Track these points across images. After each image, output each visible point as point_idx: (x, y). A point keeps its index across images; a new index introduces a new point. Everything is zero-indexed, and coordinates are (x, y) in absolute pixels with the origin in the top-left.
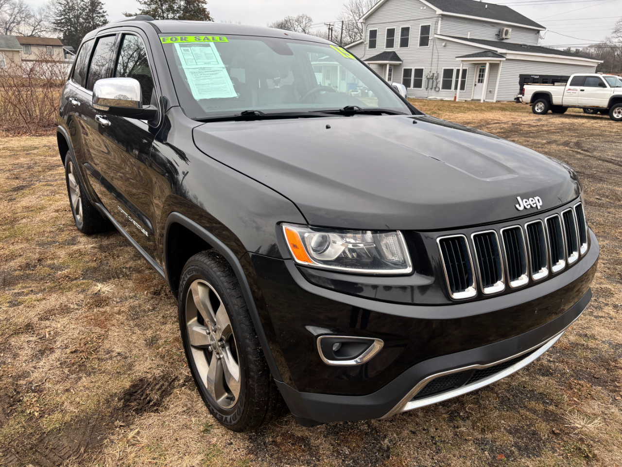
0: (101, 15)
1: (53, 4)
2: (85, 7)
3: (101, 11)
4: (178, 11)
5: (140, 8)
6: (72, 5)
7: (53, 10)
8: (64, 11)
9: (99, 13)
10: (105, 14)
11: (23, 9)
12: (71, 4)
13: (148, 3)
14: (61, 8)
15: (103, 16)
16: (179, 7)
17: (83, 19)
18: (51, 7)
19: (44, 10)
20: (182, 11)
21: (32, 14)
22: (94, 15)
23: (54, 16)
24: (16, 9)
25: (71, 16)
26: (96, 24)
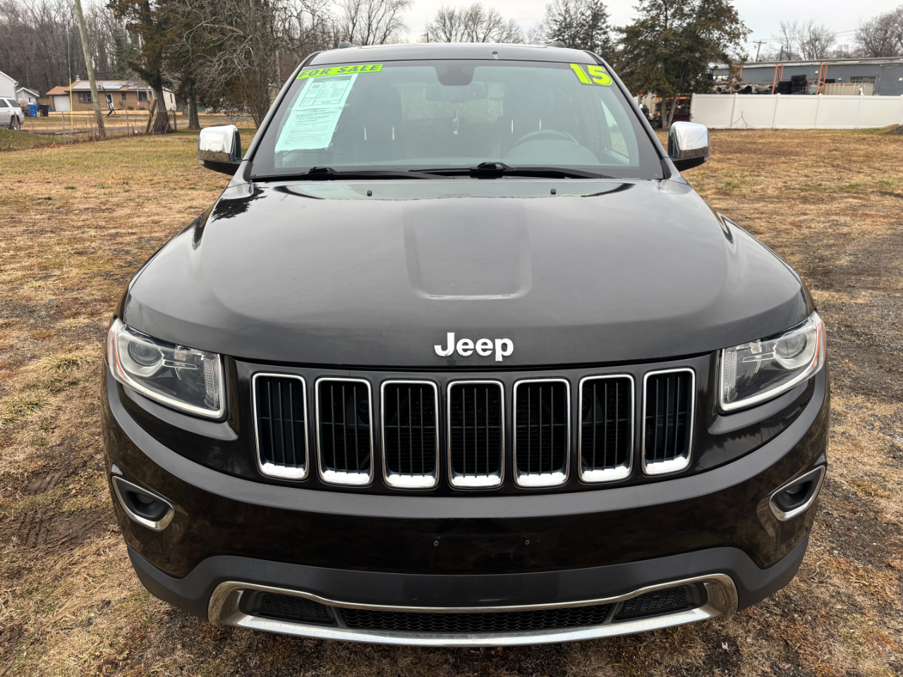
0: (603, 31)
1: (548, 23)
2: (584, 22)
3: (604, 26)
4: (689, 16)
5: (634, 18)
6: (570, 21)
7: (546, 30)
8: (559, 30)
9: (601, 29)
10: (608, 30)
11: (513, 32)
12: (568, 20)
13: (649, 9)
14: (556, 28)
15: (605, 33)
16: (693, 10)
17: (580, 39)
18: (545, 26)
19: (535, 31)
20: (696, 14)
21: (521, 38)
22: (594, 33)
23: (546, 38)
24: (504, 33)
25: (566, 37)
26: (595, 45)
